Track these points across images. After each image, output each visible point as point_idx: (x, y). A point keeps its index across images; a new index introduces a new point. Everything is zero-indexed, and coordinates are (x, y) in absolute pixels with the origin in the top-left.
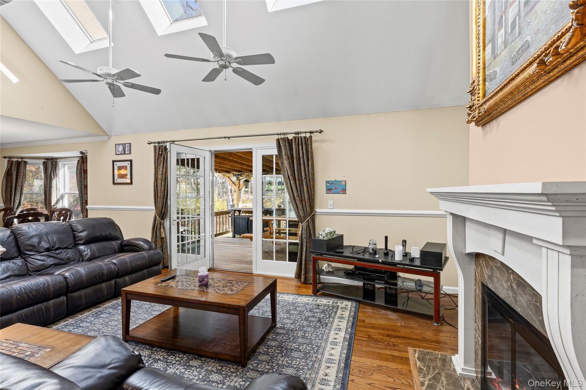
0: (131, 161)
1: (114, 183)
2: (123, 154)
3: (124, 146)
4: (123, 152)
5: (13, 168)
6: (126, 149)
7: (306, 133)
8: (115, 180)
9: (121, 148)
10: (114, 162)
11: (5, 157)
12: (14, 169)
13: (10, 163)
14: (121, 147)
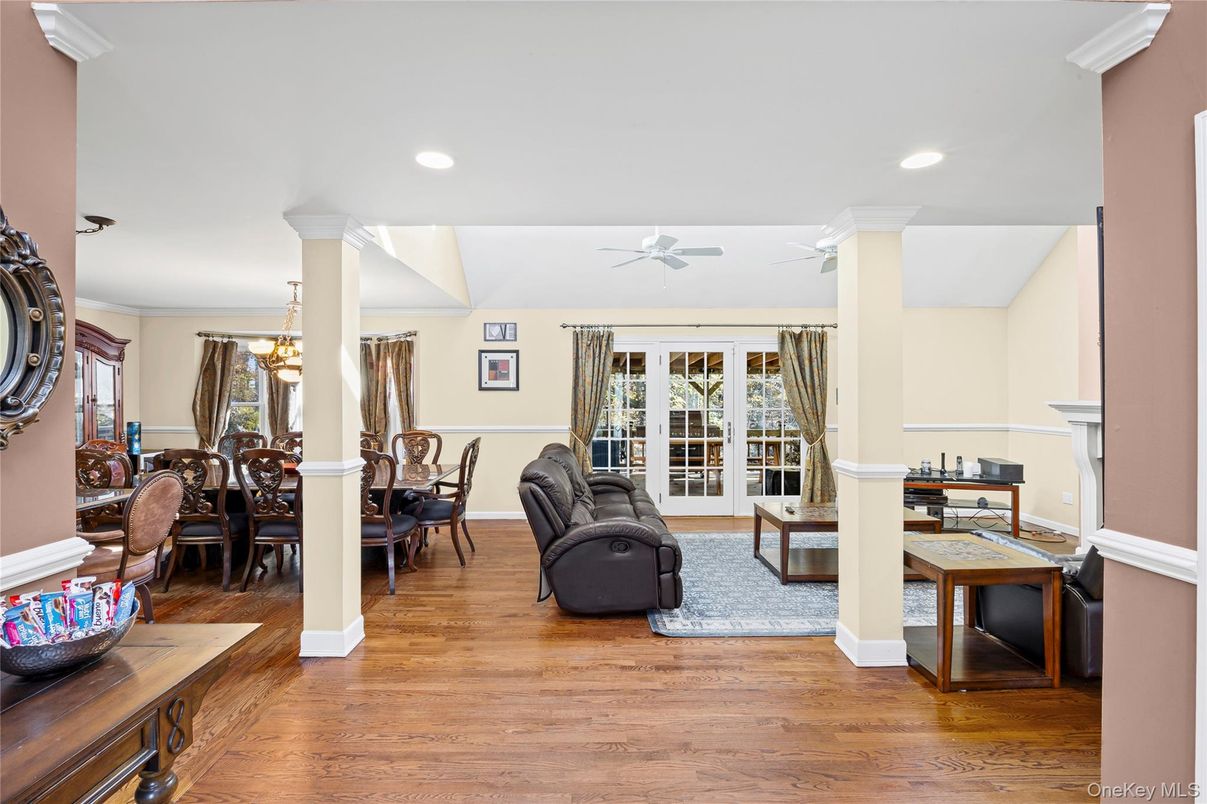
0: (517, 352)
1: (481, 389)
2: (500, 340)
3: (503, 327)
4: (502, 338)
5: (216, 355)
6: (508, 332)
7: (817, 326)
8: (483, 383)
9: (496, 331)
10: (481, 352)
11: (199, 335)
12: (218, 359)
13: (210, 347)
14: (498, 328)
